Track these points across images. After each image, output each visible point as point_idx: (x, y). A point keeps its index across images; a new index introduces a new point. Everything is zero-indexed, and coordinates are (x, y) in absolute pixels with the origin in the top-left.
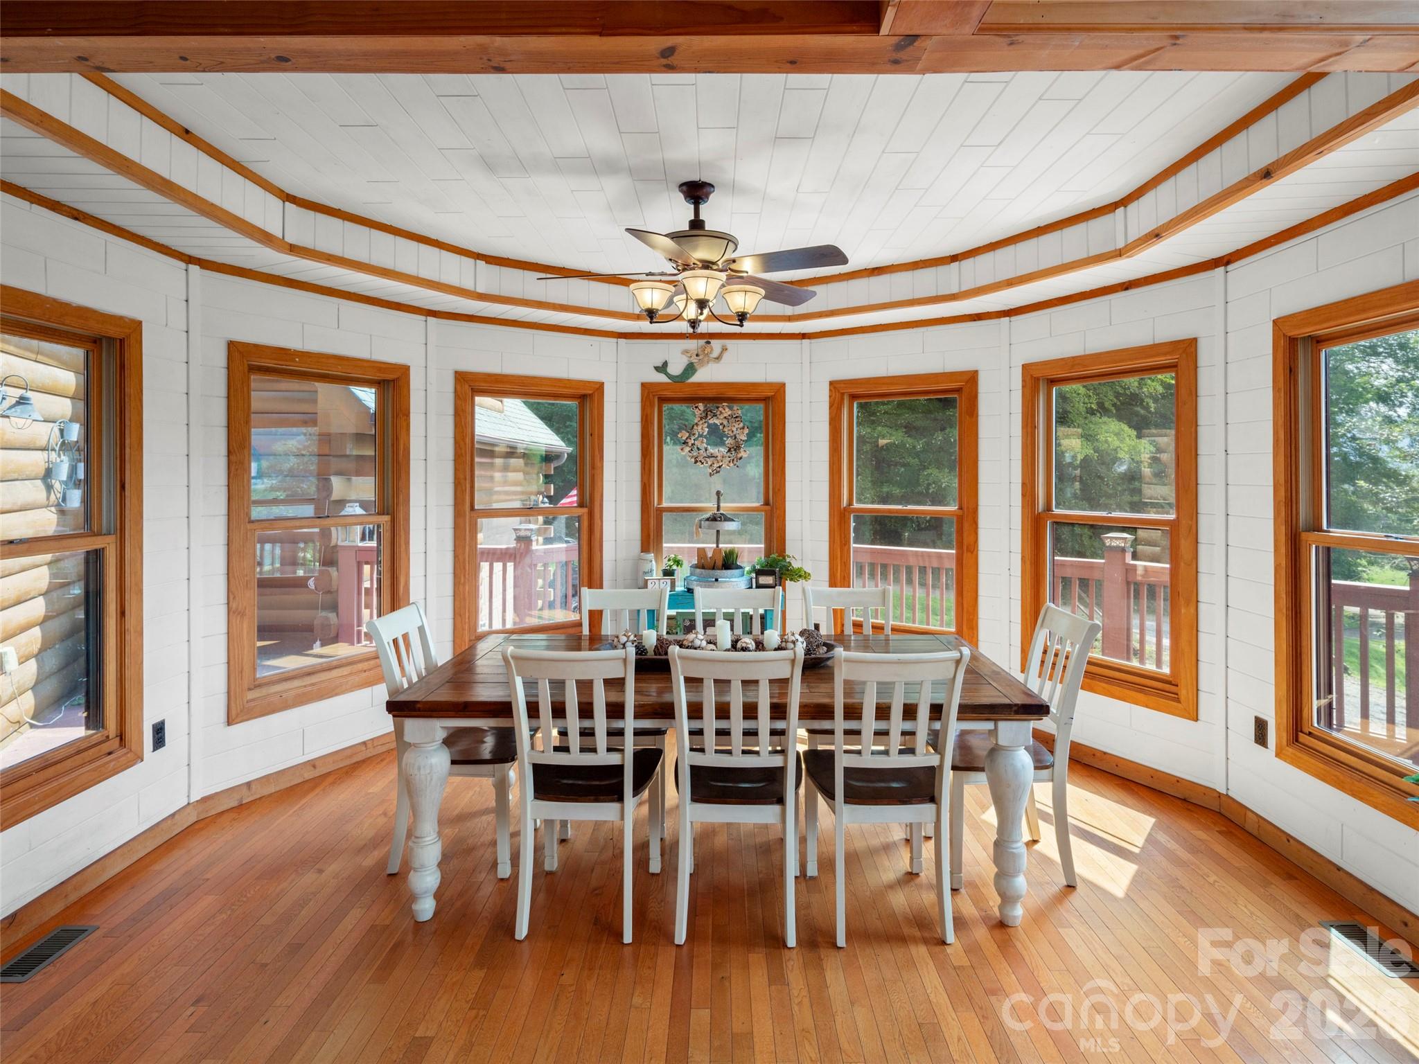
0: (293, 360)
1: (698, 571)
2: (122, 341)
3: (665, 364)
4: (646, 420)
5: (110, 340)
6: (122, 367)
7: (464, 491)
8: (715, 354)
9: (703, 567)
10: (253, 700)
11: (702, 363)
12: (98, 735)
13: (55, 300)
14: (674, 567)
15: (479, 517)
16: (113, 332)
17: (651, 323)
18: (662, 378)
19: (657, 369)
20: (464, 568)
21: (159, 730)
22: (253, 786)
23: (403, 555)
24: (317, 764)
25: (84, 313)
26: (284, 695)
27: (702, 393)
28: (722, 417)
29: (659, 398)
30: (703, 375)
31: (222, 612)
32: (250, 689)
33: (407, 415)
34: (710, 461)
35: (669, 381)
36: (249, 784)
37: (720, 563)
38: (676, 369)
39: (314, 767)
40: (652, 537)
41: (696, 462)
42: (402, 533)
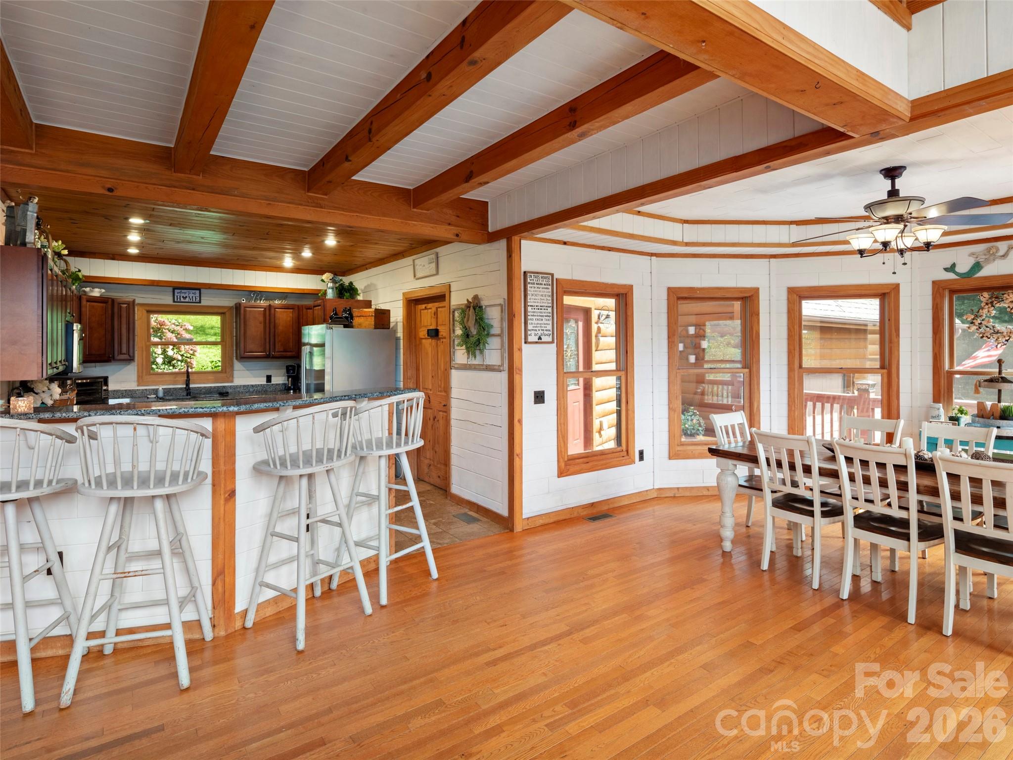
0: (697, 293)
1: (977, 419)
2: (626, 294)
3: (954, 265)
4: (937, 308)
5: (622, 294)
6: (626, 305)
7: (793, 357)
8: (1001, 253)
9: (983, 417)
10: (680, 451)
11: (987, 261)
12: (619, 449)
13: (603, 283)
14: (959, 415)
15: (804, 372)
16: (622, 291)
17: (861, 257)
18: (951, 276)
19: (946, 269)
20: (794, 402)
21: (641, 453)
22: (680, 490)
23: (756, 390)
24: (710, 489)
25: (613, 286)
26: (694, 452)
27: (987, 284)
28: (1007, 302)
29: (950, 291)
30: (989, 271)
31: (666, 408)
32: (678, 445)
33: (758, 314)
34: (995, 336)
35: (957, 277)
36: (678, 488)
37: (998, 414)
38: (963, 267)
39: (708, 490)
40: (942, 393)
41: (982, 337)
42: (755, 379)
